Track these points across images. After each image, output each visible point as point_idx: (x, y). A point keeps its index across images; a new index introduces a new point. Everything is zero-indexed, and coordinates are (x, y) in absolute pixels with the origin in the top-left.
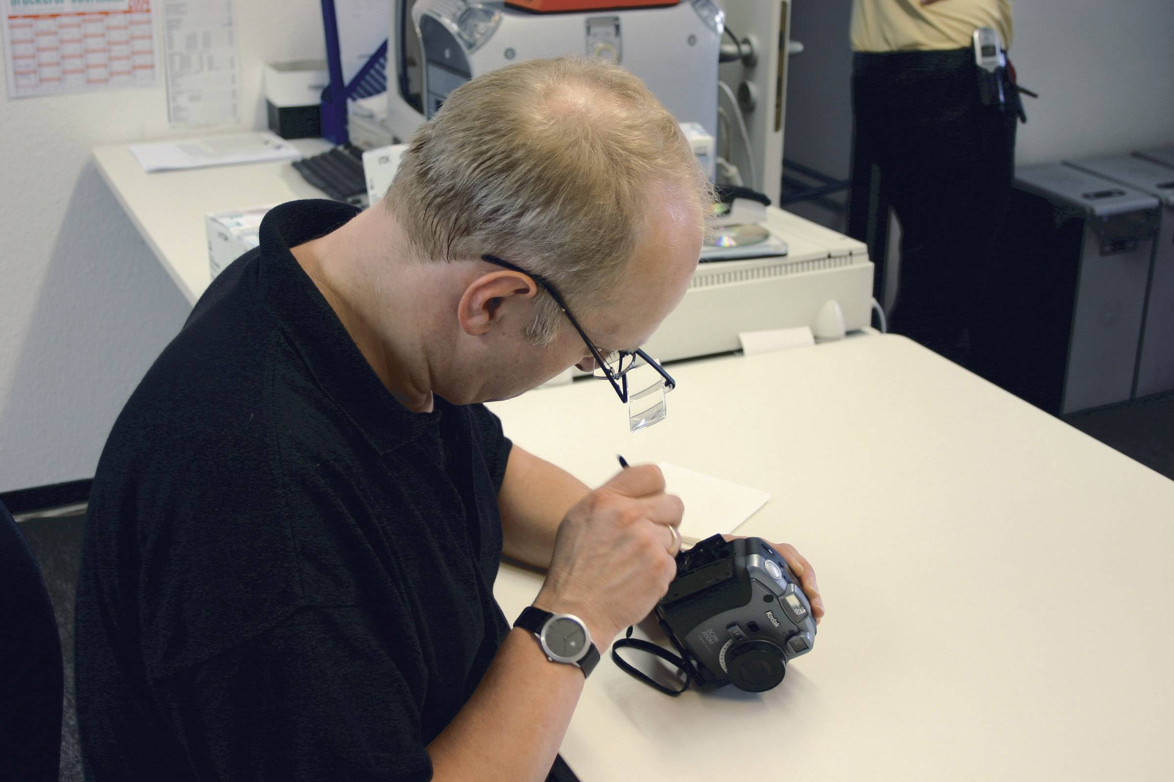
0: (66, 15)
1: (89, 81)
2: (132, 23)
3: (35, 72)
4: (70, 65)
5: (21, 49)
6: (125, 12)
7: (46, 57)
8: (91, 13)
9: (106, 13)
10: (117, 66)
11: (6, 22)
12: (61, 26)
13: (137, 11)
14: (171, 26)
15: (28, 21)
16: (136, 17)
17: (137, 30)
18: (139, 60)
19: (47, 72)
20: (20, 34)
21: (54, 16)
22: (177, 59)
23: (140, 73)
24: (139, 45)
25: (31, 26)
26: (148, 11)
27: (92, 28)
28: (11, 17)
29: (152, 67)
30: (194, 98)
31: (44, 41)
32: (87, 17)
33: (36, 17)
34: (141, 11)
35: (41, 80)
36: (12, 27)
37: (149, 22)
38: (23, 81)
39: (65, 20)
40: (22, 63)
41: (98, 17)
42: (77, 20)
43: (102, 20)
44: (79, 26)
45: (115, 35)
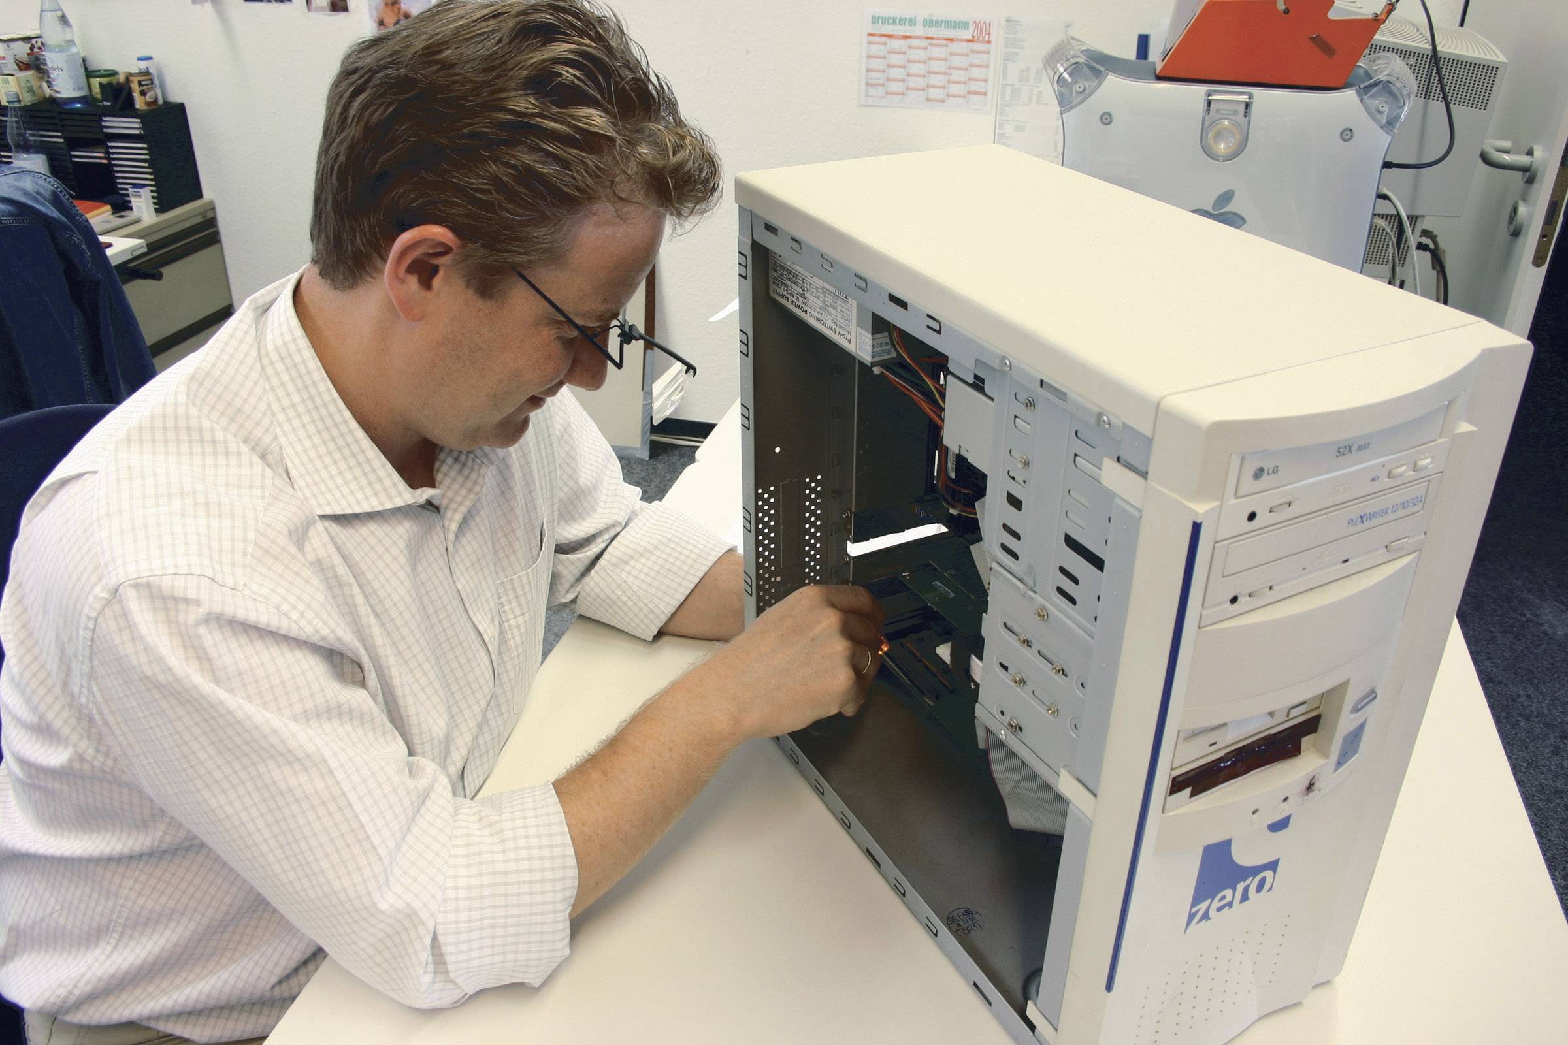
0: (916, 37)
1: (928, 100)
2: (972, 51)
3: (883, 85)
4: (914, 82)
5: (875, 64)
6: (968, 41)
7: (895, 73)
8: (938, 39)
9: (951, 40)
10: (954, 89)
11: (865, 38)
12: (910, 47)
13: (978, 41)
14: (1008, 58)
15: (883, 39)
16: (977, 46)
17: (977, 59)
18: (974, 86)
19: (894, 87)
20: (876, 50)
21: (906, 37)
22: (1009, 89)
23: (974, 98)
24: (976, 73)
25: (885, 44)
26: (989, 42)
27: (937, 52)
28: (870, 35)
29: (985, 94)
30: (1018, 129)
31: (895, 59)
32: (933, 42)
33: (890, 36)
34: (983, 42)
35: (887, 93)
36: (869, 43)
37: (988, 52)
38: (872, 91)
39: (914, 42)
40: (873, 75)
41: (944, 42)
42: (924, 43)
43: (946, 46)
44: (926, 48)
45: (957, 61)
